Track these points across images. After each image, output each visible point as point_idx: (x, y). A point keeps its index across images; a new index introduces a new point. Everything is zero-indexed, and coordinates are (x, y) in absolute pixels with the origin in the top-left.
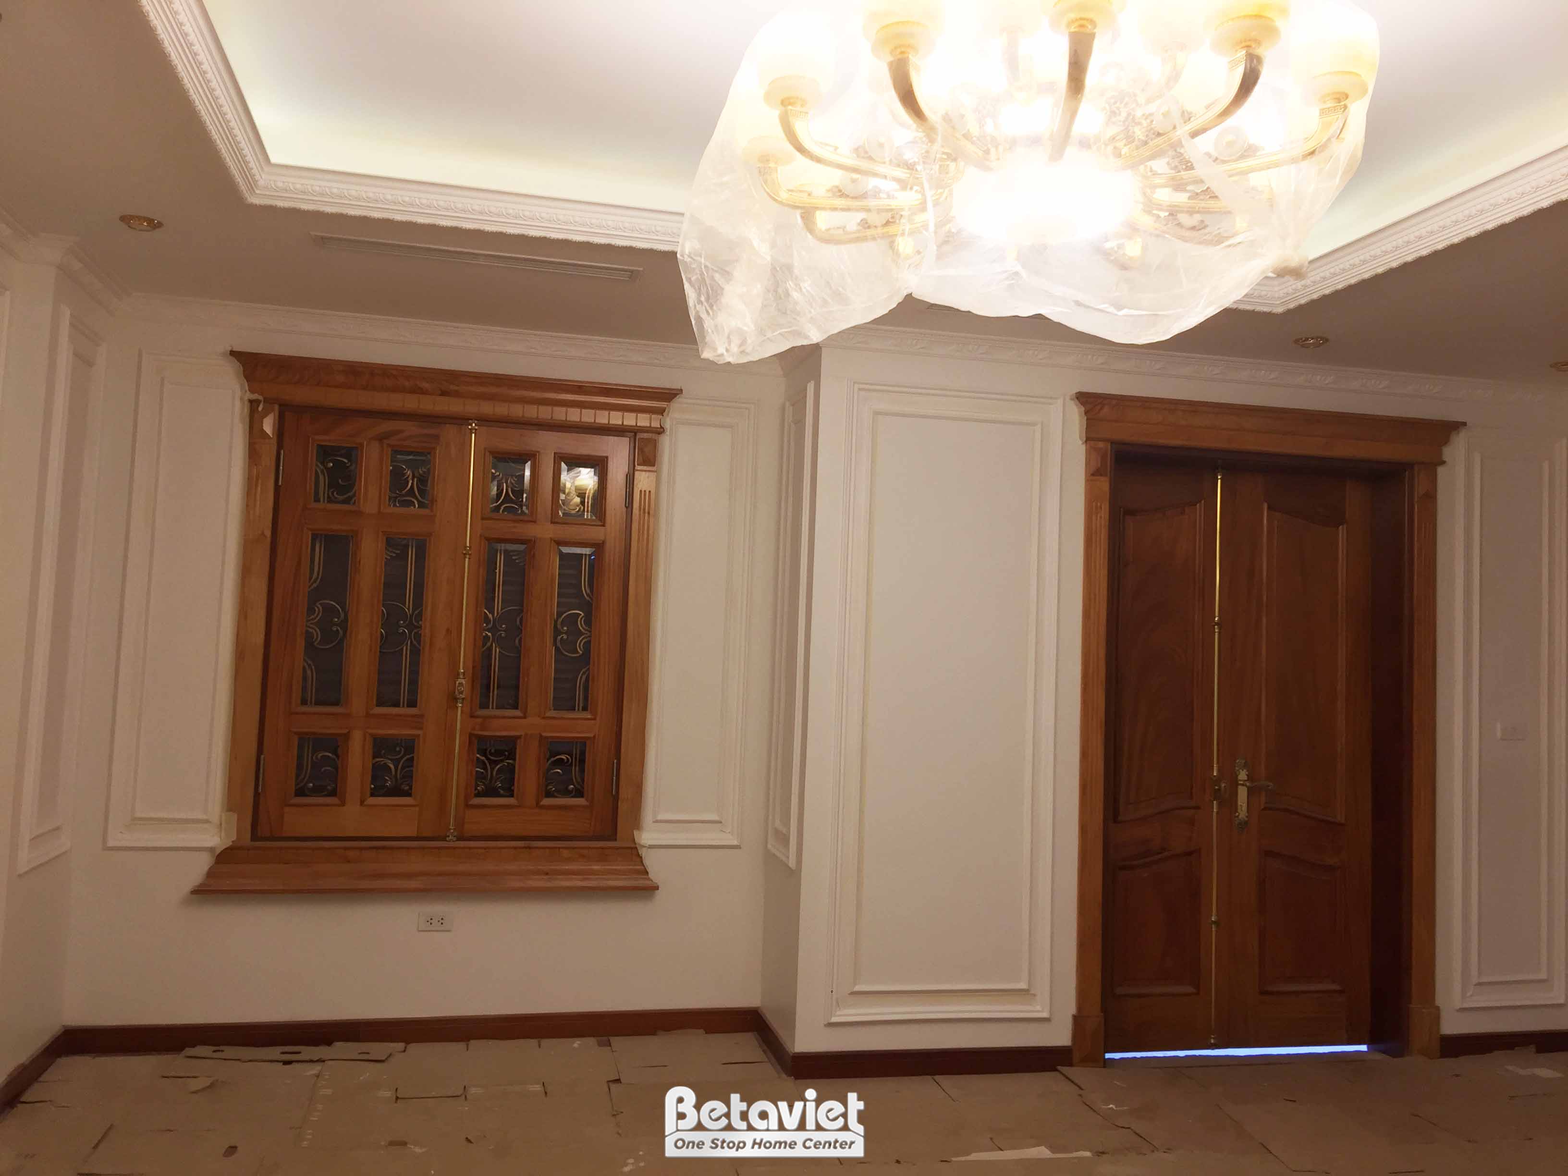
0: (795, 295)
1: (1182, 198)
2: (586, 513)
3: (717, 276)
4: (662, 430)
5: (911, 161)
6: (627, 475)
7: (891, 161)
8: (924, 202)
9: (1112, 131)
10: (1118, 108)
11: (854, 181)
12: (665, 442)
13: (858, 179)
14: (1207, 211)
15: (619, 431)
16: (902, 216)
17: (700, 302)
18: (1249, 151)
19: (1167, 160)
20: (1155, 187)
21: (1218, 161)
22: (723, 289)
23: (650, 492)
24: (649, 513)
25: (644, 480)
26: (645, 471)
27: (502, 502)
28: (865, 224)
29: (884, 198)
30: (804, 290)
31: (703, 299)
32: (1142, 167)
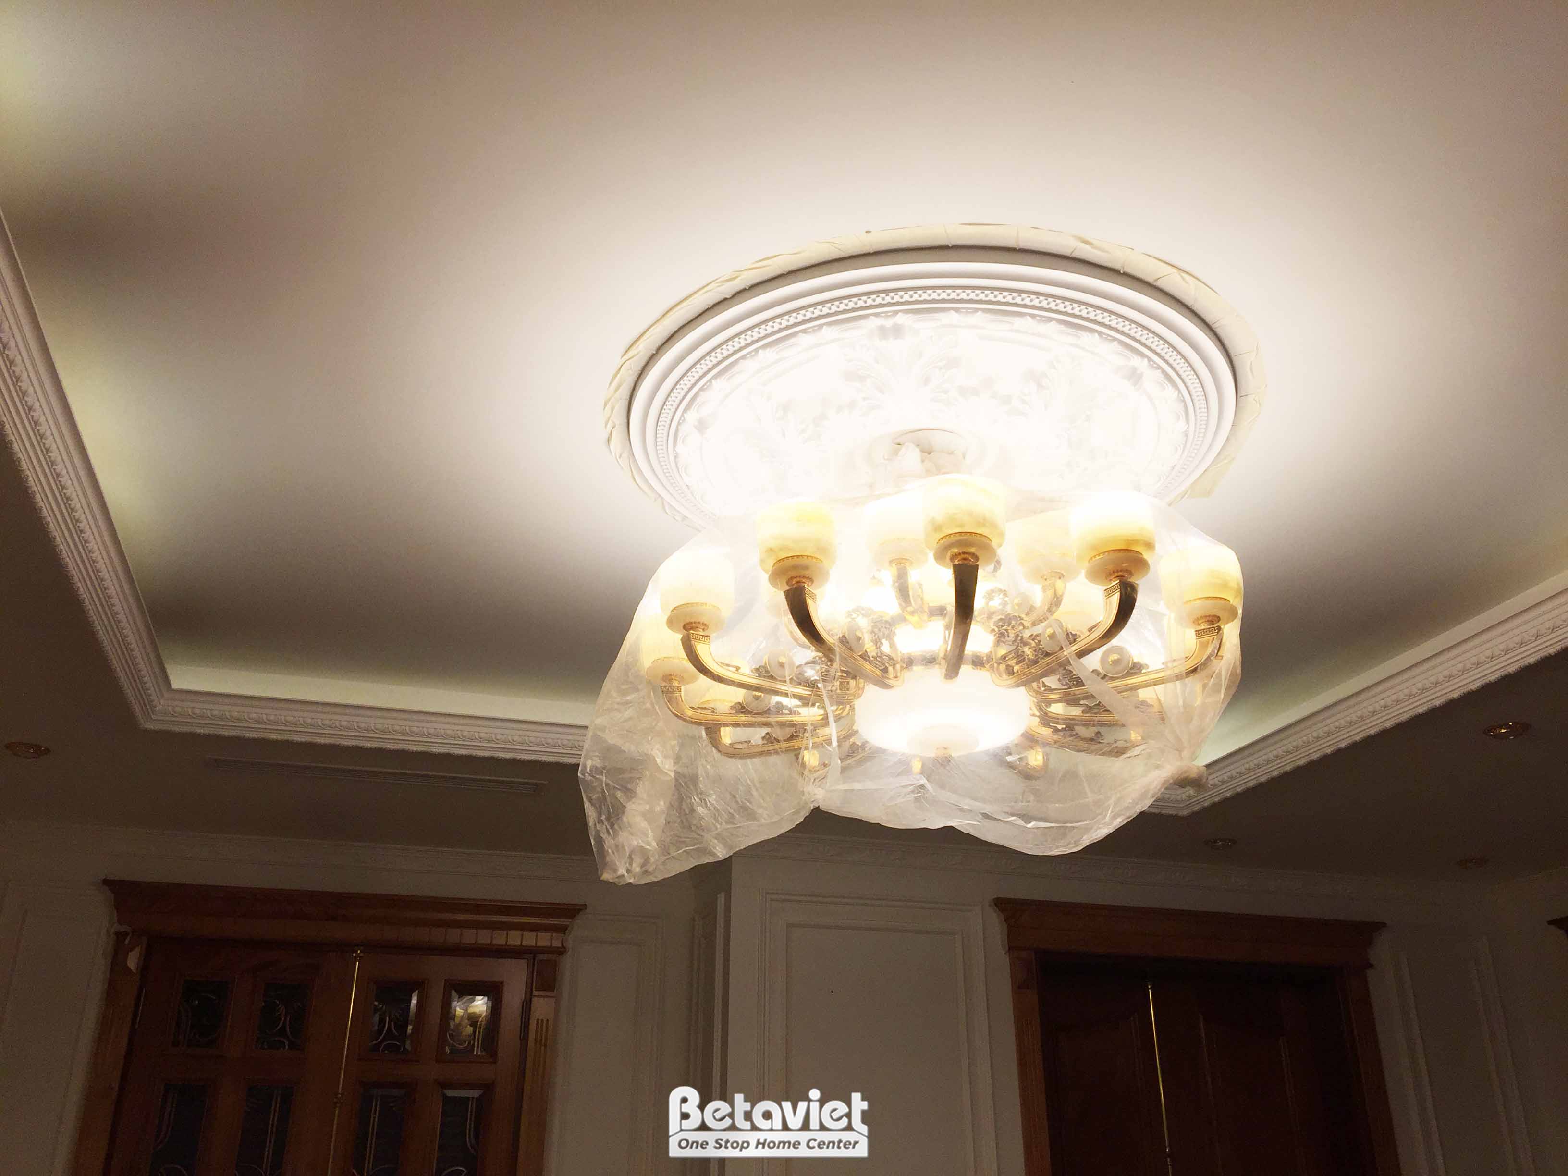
0: (700, 810)
1: (1076, 711)
2: (475, 1049)
3: (619, 794)
4: (563, 949)
5: (812, 679)
6: (523, 1003)
7: (791, 679)
8: (826, 718)
9: (1002, 651)
10: (1007, 630)
11: (757, 698)
12: (567, 963)
13: (761, 696)
14: (1102, 724)
15: (517, 953)
16: (805, 729)
17: (600, 821)
18: (1135, 669)
19: (1058, 677)
20: (1049, 703)
21: (1107, 678)
22: (625, 807)
23: (548, 1020)
24: (545, 1046)
25: (542, 1007)
26: (544, 997)
27: (383, 1039)
28: (769, 739)
29: (786, 714)
30: (709, 804)
31: (603, 817)
32: (1034, 684)
